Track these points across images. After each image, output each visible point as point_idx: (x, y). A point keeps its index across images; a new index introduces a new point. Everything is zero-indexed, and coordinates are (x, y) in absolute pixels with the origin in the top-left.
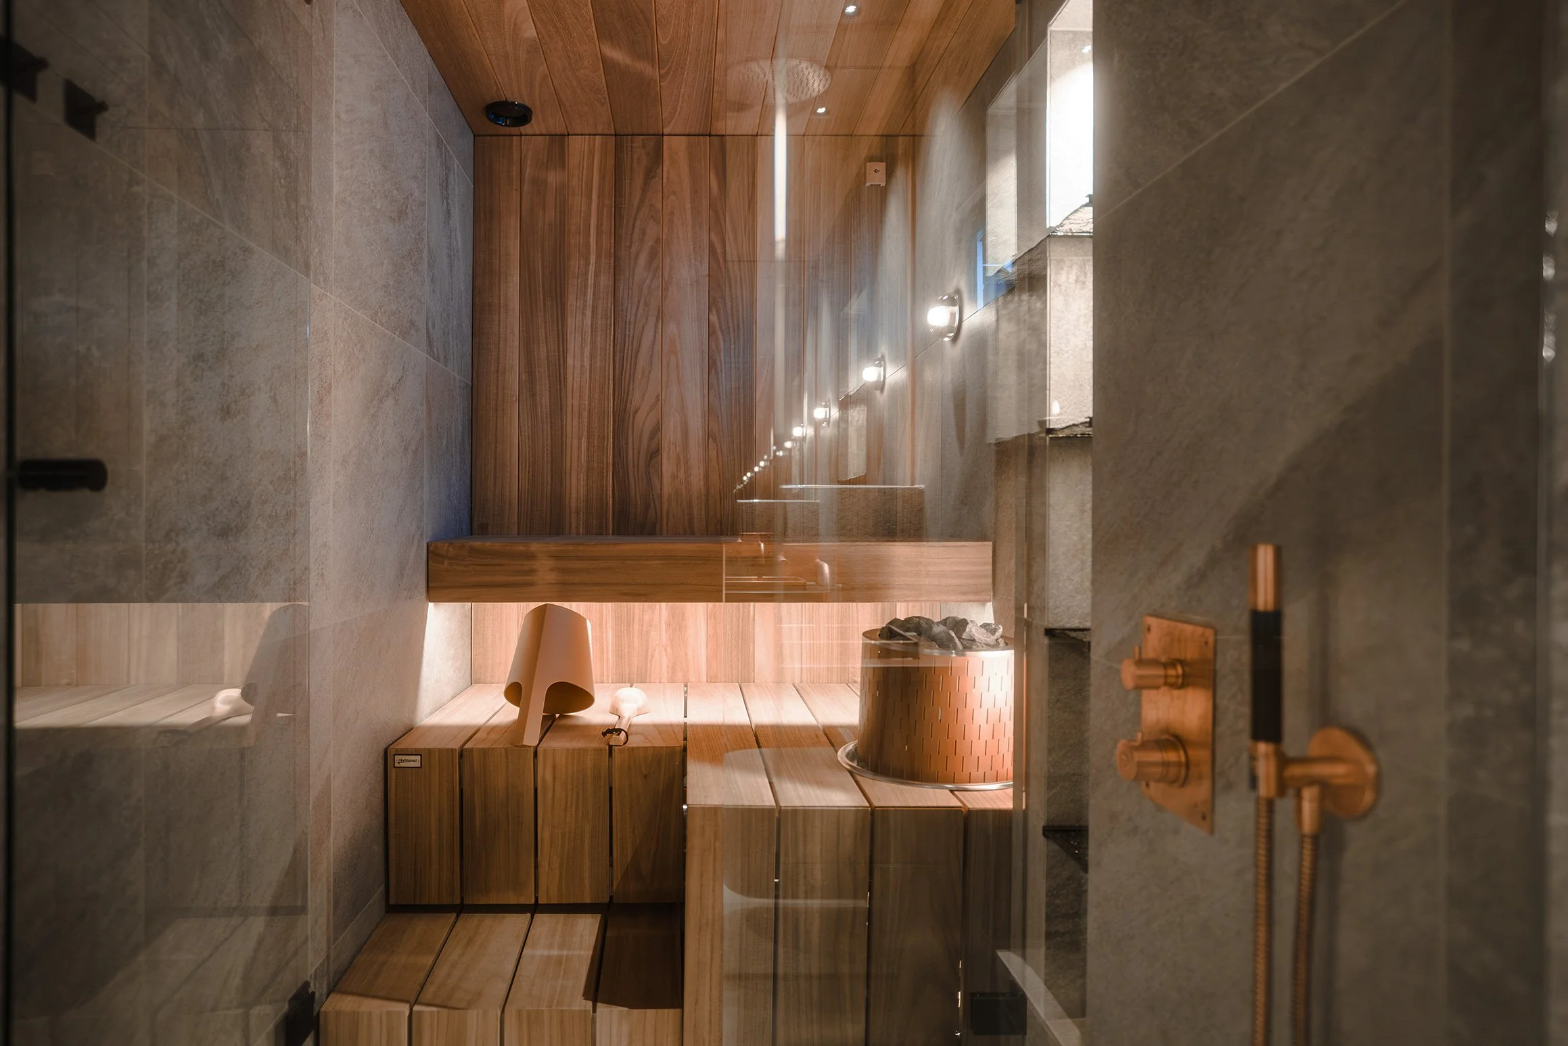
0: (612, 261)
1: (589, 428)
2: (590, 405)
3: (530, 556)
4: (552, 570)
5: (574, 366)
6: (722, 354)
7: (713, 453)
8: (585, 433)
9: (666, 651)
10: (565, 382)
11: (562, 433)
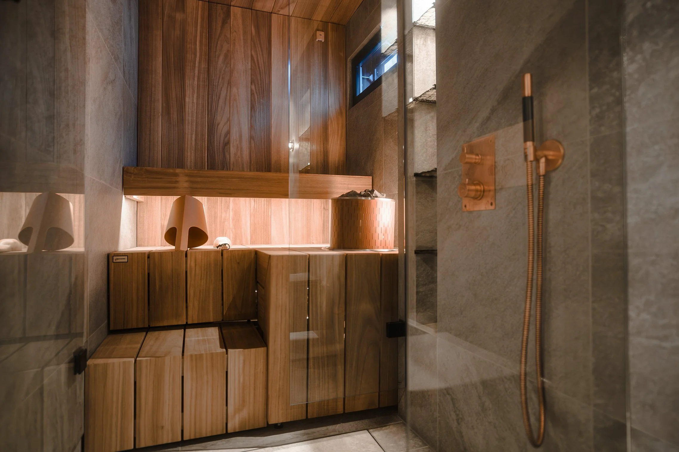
0: (207, 57)
1: (196, 130)
2: (196, 121)
3: (176, 175)
4: (187, 181)
5: (189, 102)
6: (257, 103)
7: (253, 145)
8: (194, 133)
9: (232, 231)
10: (185, 109)
11: (183, 132)
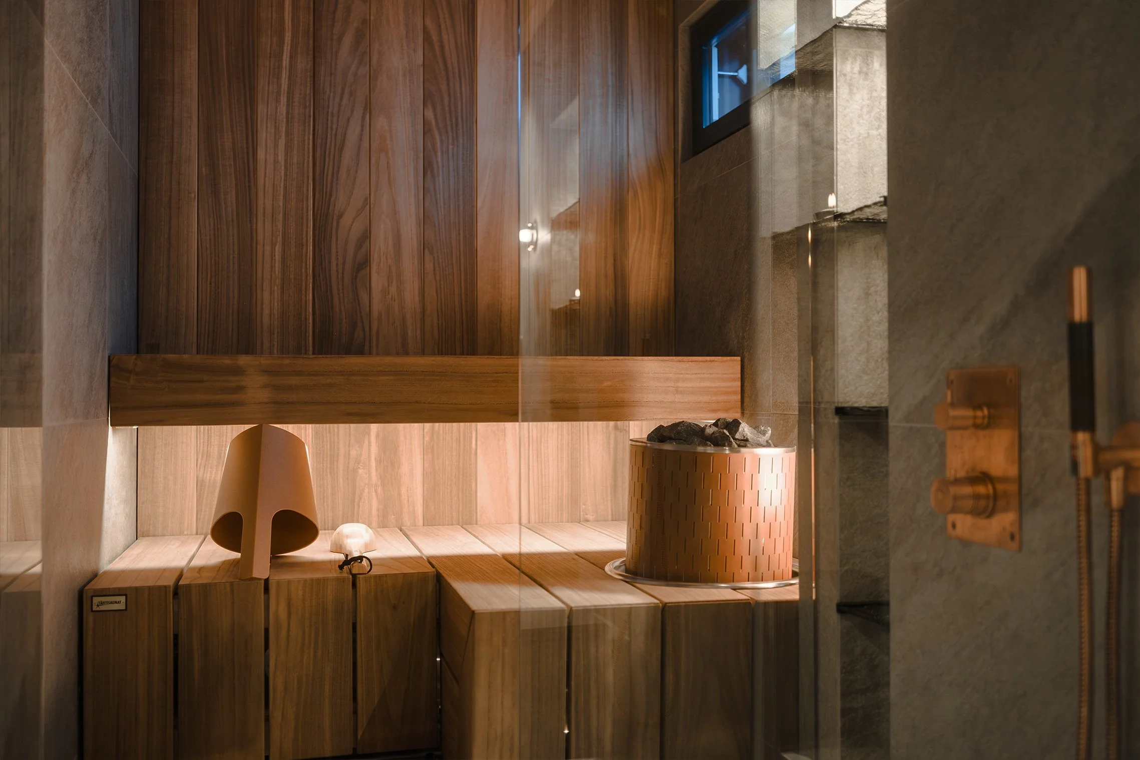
0: (311, 42)
1: (284, 234)
2: (285, 207)
3: (238, 371)
4: (264, 387)
5: (266, 161)
6: (439, 154)
7: (429, 266)
8: (280, 239)
9: (376, 491)
10: (256, 179)
11: (252, 239)
